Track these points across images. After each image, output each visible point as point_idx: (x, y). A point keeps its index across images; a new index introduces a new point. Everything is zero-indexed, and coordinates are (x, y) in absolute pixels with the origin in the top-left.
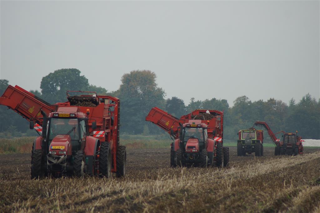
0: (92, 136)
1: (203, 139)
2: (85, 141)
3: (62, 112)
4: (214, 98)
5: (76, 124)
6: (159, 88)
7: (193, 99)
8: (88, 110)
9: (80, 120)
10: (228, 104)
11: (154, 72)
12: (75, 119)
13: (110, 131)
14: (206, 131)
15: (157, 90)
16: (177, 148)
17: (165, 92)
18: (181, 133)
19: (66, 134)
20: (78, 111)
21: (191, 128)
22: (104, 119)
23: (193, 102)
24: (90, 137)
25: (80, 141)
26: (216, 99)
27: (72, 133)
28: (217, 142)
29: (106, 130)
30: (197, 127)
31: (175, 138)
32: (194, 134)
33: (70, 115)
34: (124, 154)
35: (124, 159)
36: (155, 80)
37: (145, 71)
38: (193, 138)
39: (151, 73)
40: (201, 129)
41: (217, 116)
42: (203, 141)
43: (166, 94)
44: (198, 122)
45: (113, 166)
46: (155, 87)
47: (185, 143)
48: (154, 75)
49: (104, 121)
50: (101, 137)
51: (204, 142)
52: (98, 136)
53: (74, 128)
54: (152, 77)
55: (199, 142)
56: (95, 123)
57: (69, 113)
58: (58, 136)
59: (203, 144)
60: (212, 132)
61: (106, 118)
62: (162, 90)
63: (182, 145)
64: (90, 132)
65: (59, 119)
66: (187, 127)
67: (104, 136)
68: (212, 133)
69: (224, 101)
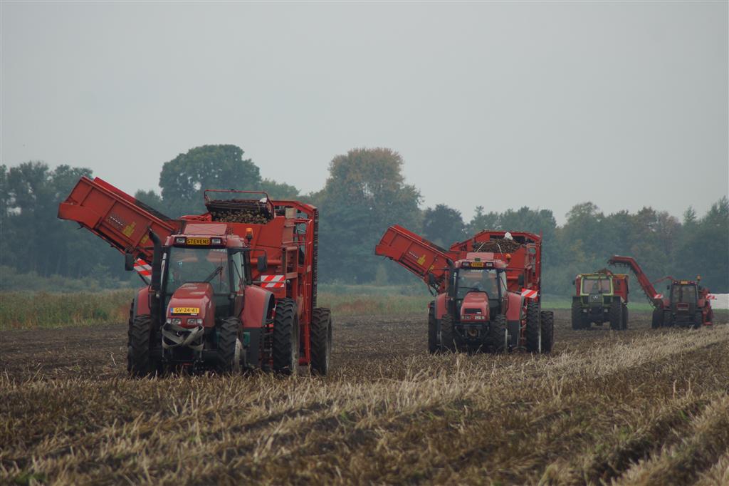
0: (259, 285)
1: (497, 292)
2: (243, 297)
3: (194, 235)
4: (525, 207)
5: (224, 260)
6: (408, 186)
7: (481, 208)
8: (249, 230)
9: (232, 251)
10: (554, 219)
11: (397, 153)
12: (222, 250)
13: (297, 276)
14: (503, 275)
15: (403, 190)
16: (441, 313)
17: (422, 194)
18: (451, 281)
19: (203, 281)
20: (227, 233)
21: (472, 271)
22: (284, 249)
23: (480, 214)
24: (254, 288)
25: (233, 296)
26: (530, 209)
27: (216, 280)
28: (527, 300)
29: (287, 274)
30: (485, 267)
31: (439, 292)
32: (478, 282)
33: (211, 241)
34: (326, 325)
35: (327, 336)
36: (400, 170)
37: (378, 151)
38: (475, 290)
39: (392, 154)
40: (493, 271)
41: (528, 245)
42: (497, 298)
43: (423, 199)
44: (487, 257)
45: (302, 351)
46: (400, 183)
47: (460, 302)
48: (398, 158)
49: (284, 253)
50: (276, 289)
51: (499, 301)
52: (270, 285)
53: (220, 269)
54: (395, 163)
55: (489, 299)
56: (265, 258)
57: (209, 237)
58: (184, 286)
59: (498, 304)
60: (517, 277)
61: (289, 248)
62: (415, 190)
63: (453, 307)
64: (253, 277)
65: (187, 250)
66: (462, 267)
67: (283, 286)
68: (516, 281)
69: (547, 214)
